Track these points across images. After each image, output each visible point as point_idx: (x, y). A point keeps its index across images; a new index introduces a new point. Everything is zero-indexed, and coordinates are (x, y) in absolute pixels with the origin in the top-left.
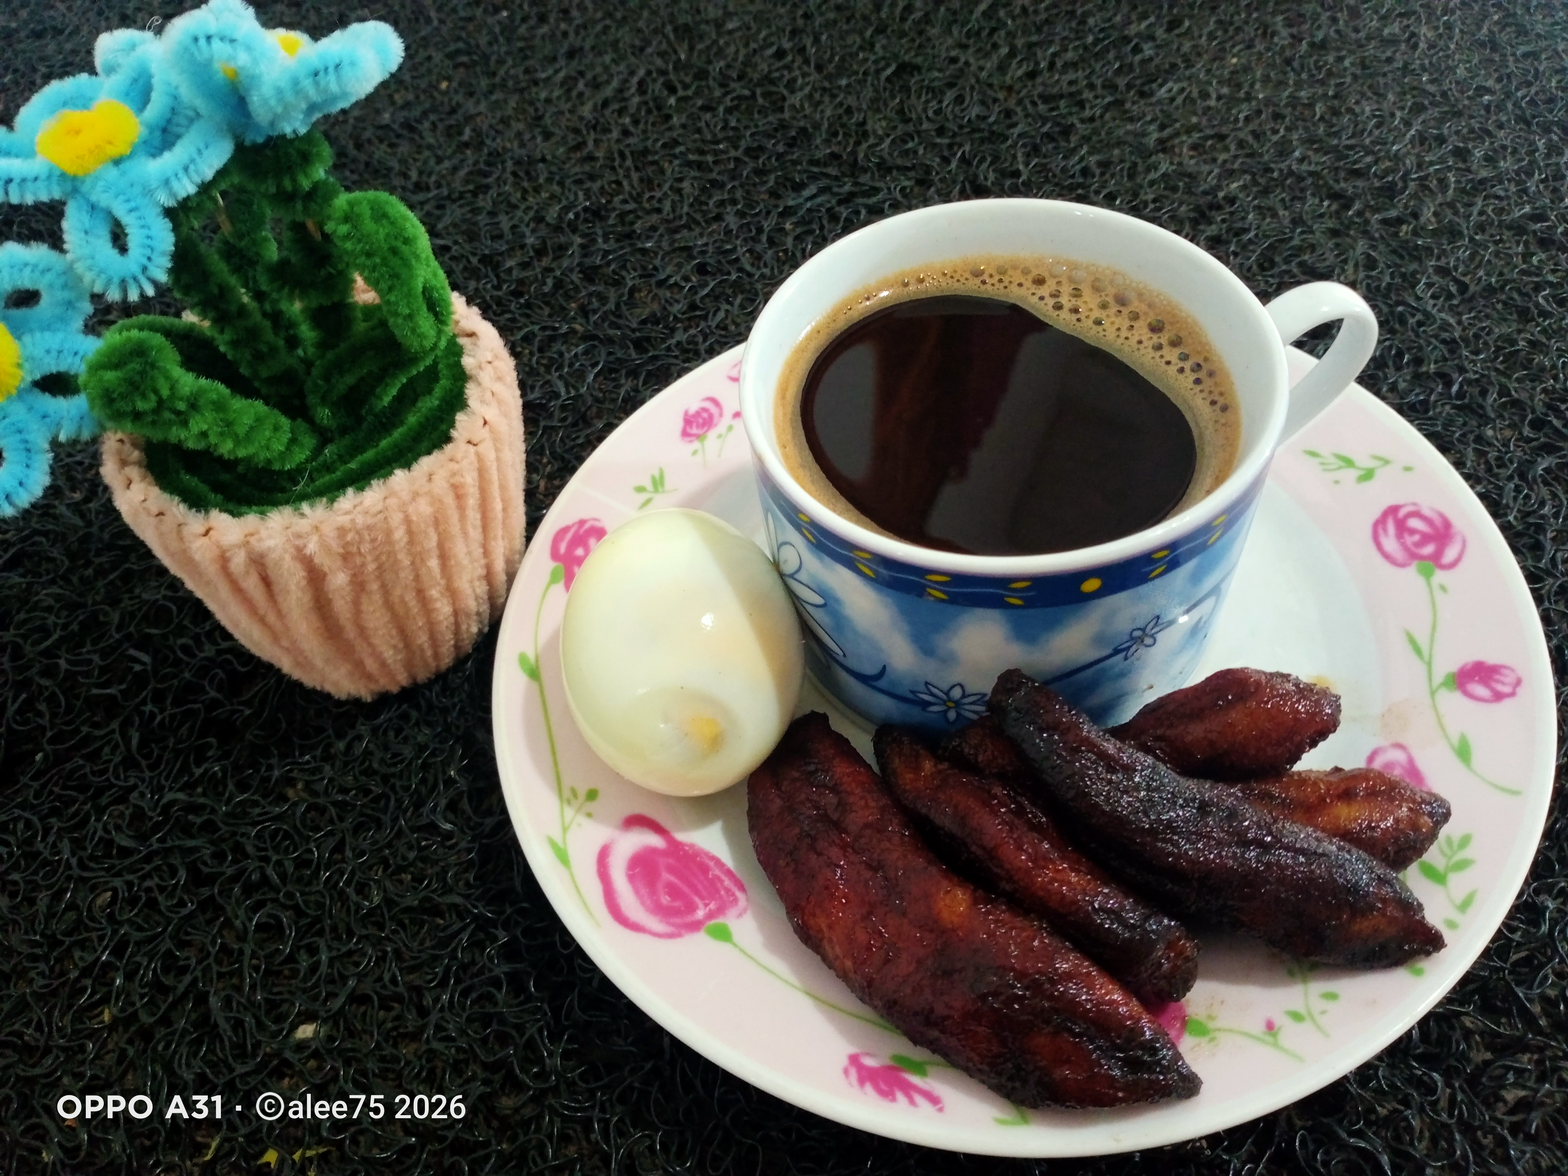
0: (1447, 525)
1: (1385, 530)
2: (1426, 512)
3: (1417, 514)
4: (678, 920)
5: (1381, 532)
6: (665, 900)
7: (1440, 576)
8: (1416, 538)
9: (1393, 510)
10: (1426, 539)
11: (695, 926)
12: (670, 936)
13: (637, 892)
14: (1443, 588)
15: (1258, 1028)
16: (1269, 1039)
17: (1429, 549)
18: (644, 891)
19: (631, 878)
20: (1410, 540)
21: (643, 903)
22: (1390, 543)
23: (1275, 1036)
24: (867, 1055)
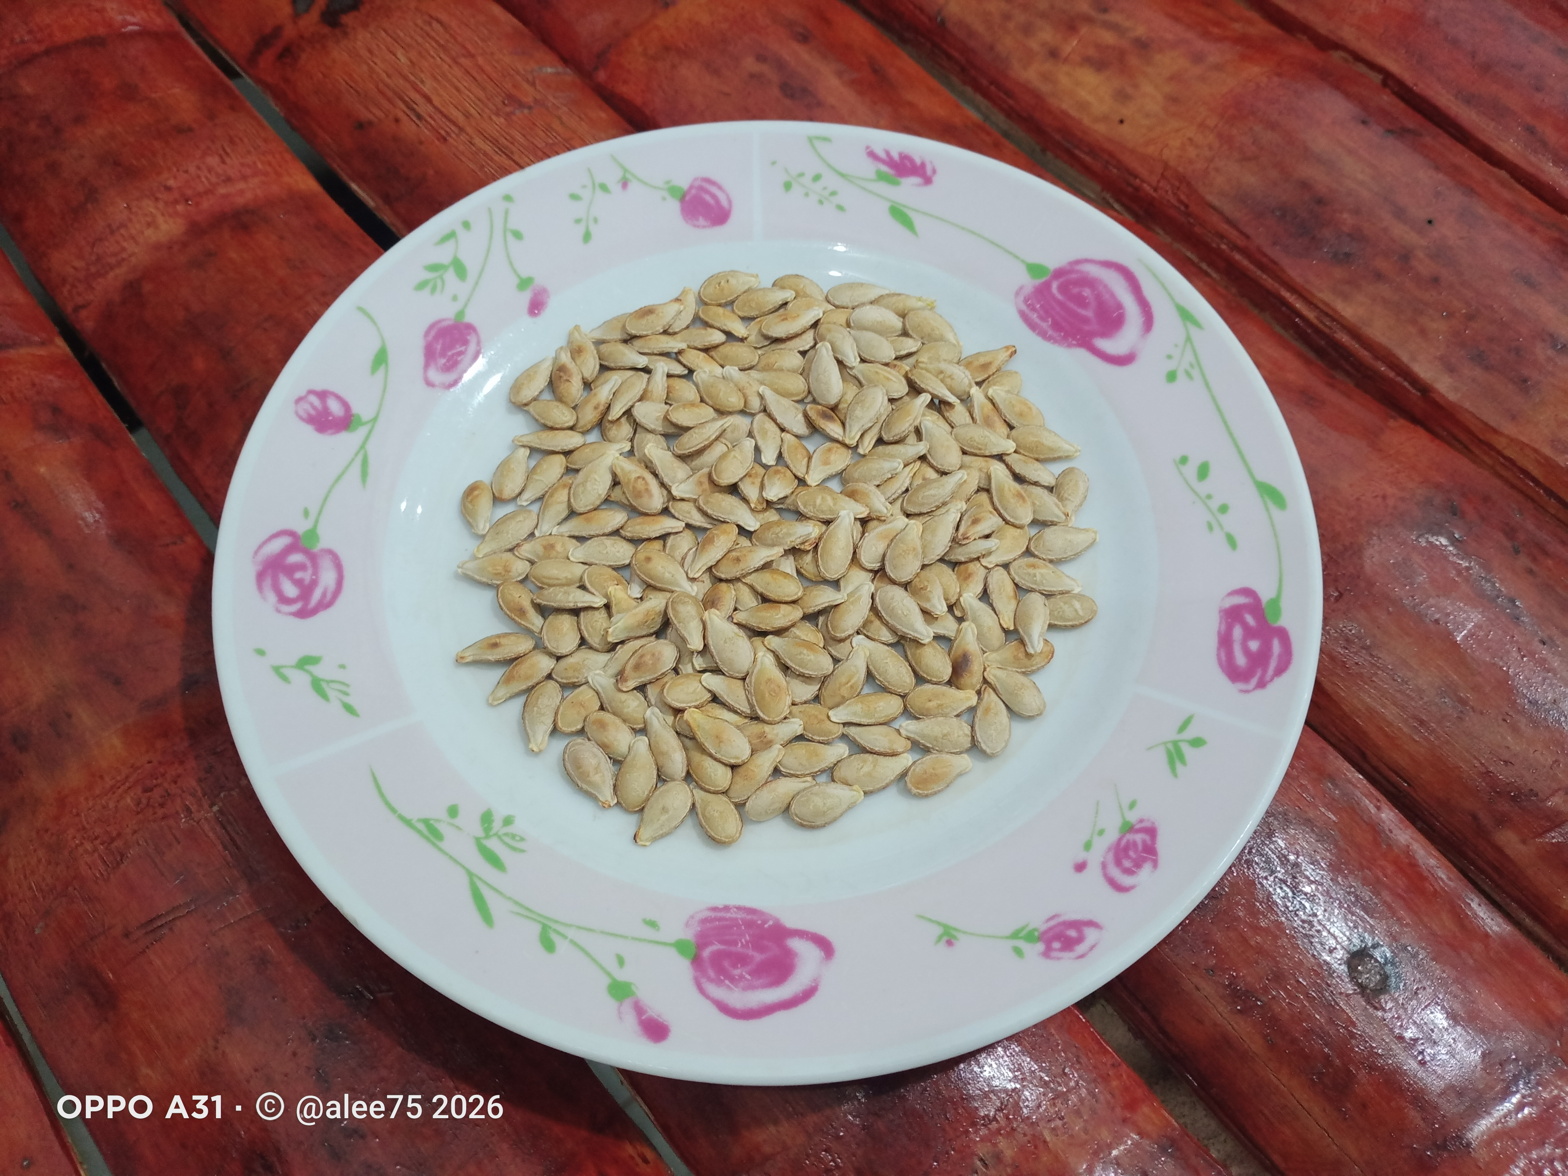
0: (260, 577)
1: (324, 594)
2: (272, 598)
3: (283, 600)
4: (1074, 276)
5: (329, 596)
6: (1087, 292)
7: (301, 527)
8: (298, 575)
9: (303, 614)
10: (290, 571)
11: (1059, 273)
12: (1078, 262)
13: (1113, 295)
14: (306, 513)
15: (633, 186)
16: (628, 176)
17: (295, 558)
18: (1106, 297)
19: (1119, 306)
20: (306, 576)
21: (1106, 286)
22: (328, 578)
23: (624, 178)
24: (919, 185)
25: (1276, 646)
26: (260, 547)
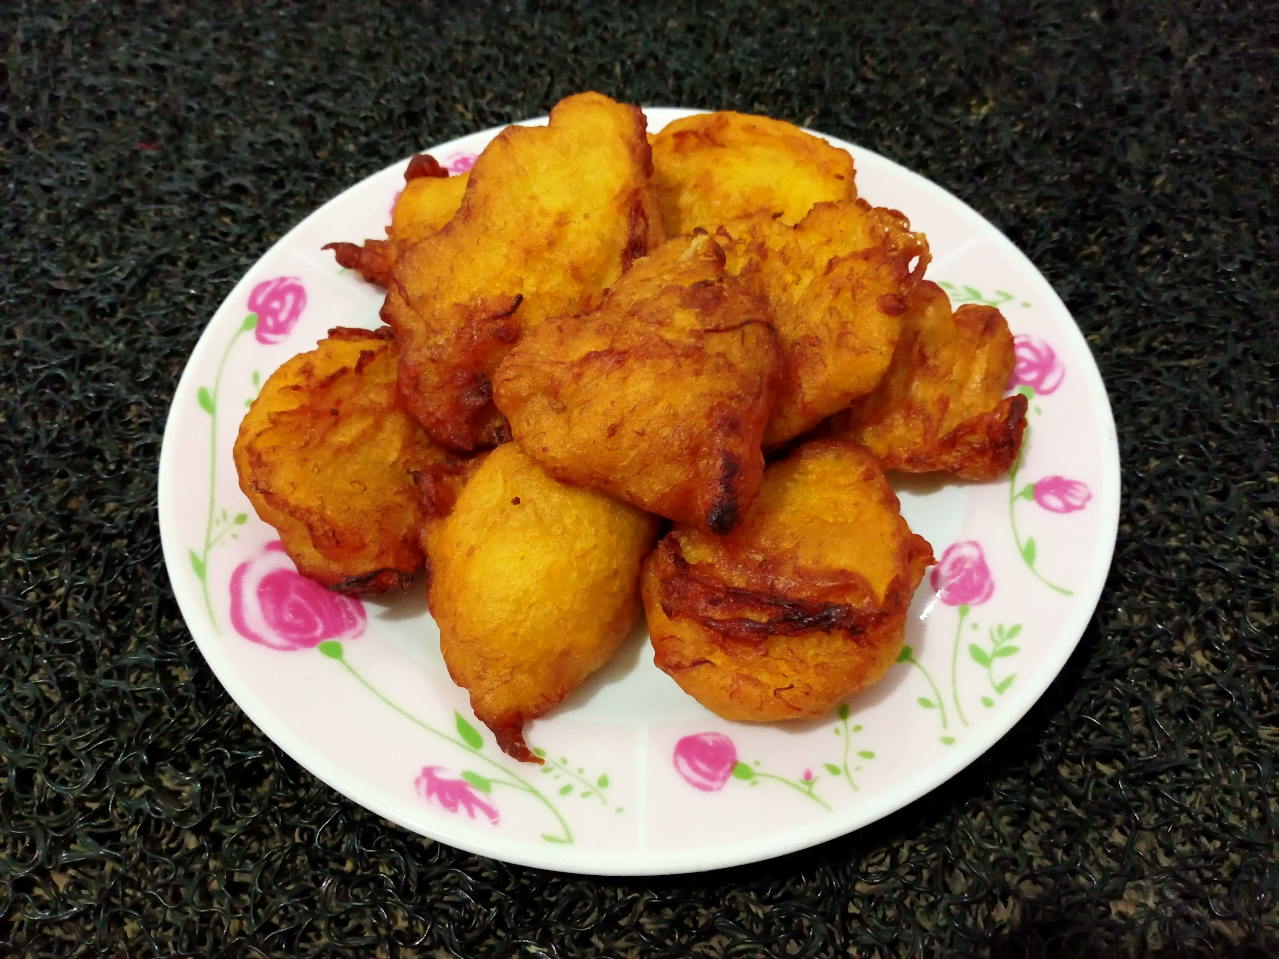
0: (1052, 356)
2: (1035, 343)
3: (1026, 345)
4: (296, 636)
7: (1037, 400)
11: (310, 643)
12: (285, 649)
14: (1038, 411)
15: (797, 776)
16: (806, 788)
18: (270, 607)
19: (261, 595)
23: (810, 785)
24: (441, 768)
25: (260, 300)
26: (1063, 376)
